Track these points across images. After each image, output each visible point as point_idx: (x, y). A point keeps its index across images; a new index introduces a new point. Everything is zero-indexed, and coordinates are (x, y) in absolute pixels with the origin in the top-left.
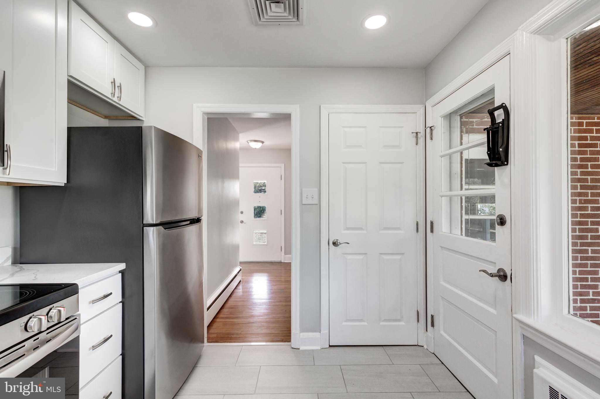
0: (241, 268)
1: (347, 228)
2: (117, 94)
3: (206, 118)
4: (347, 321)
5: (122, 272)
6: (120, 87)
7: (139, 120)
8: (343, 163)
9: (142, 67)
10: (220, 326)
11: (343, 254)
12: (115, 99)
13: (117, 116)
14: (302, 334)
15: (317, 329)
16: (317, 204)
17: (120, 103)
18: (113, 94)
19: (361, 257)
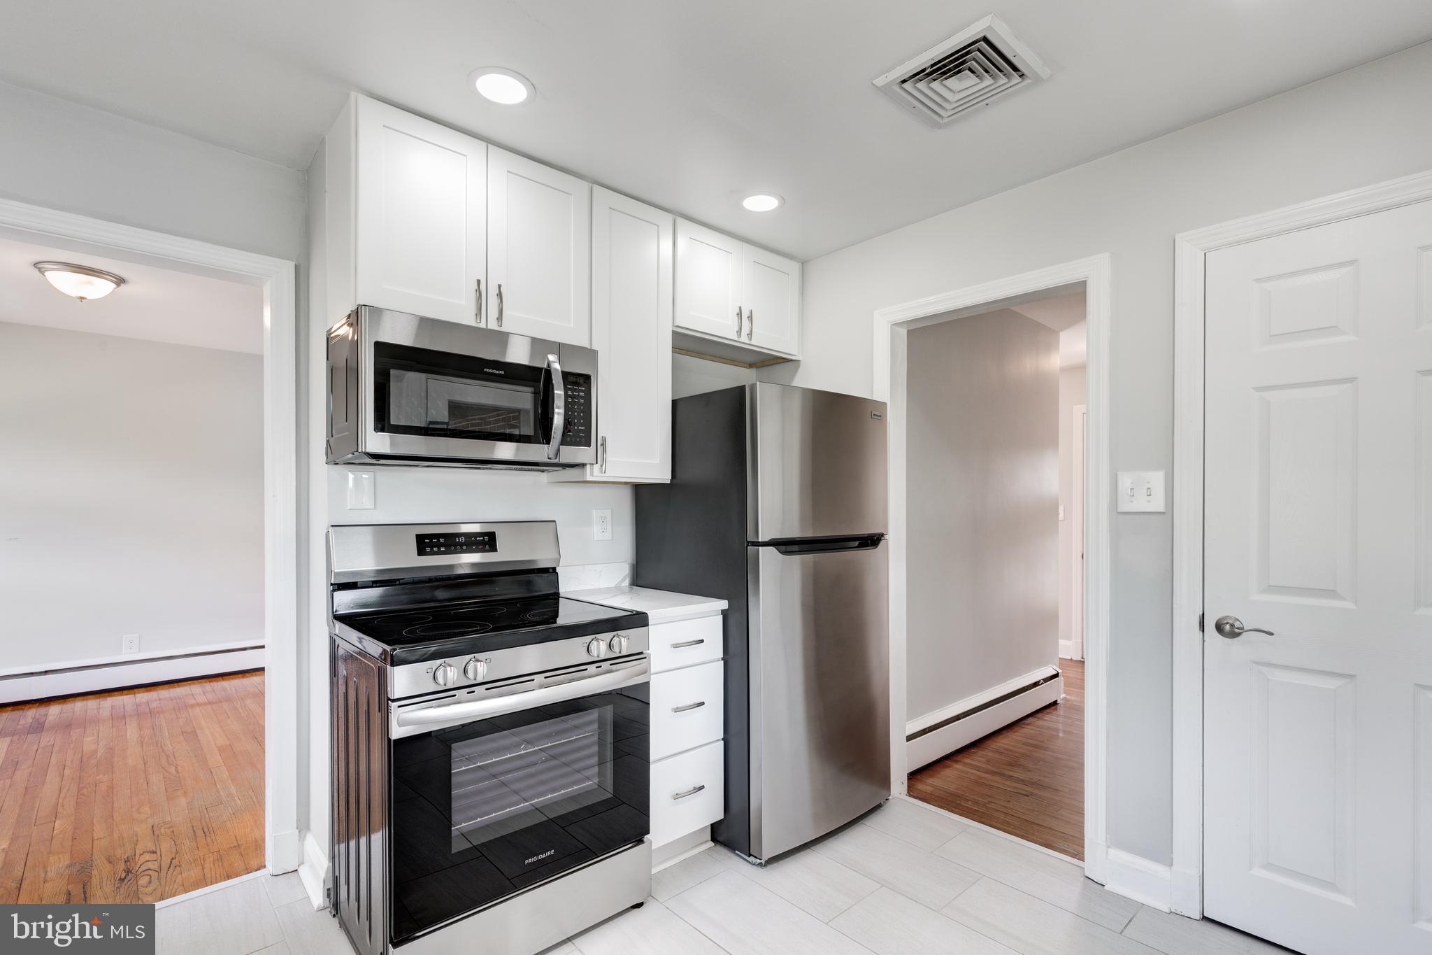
0: (1060, 671)
1: (1269, 586)
2: (745, 330)
3: (903, 332)
4: (1268, 866)
5: (725, 614)
6: (750, 318)
7: (792, 360)
8: (1258, 389)
9: (794, 267)
10: (948, 777)
11: (1257, 663)
12: (744, 339)
13: (763, 362)
14: (1112, 851)
15: (1162, 853)
16: (1164, 513)
17: (753, 342)
18: (739, 332)
19: (1331, 684)
